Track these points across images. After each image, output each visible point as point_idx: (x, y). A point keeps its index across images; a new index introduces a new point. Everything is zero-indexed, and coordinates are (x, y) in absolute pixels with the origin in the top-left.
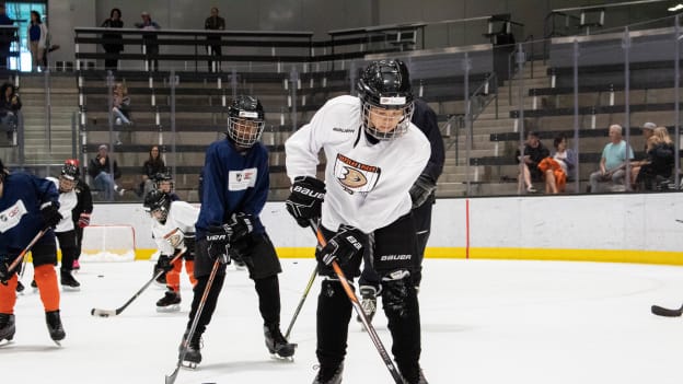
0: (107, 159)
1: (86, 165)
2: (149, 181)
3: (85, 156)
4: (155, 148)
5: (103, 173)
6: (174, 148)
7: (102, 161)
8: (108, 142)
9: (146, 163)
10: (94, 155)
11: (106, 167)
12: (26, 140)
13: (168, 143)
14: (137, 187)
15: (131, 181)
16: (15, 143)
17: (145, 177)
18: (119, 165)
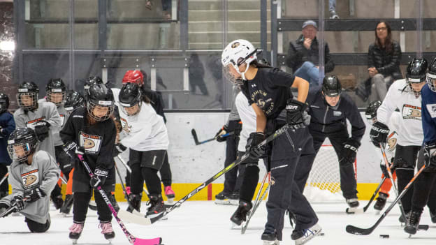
0: (315, 42)
1: (280, 51)
2: (379, 76)
3: (280, 36)
4: (382, 25)
5: (308, 64)
6: (420, 24)
7: (307, 42)
8: (314, 15)
9: (372, 49)
10: (294, 36)
11: (313, 53)
12: (191, 12)
13: (408, 16)
14: (359, 85)
15: (351, 76)
16: (174, 17)
17: (373, 69)
18: (332, 51)
